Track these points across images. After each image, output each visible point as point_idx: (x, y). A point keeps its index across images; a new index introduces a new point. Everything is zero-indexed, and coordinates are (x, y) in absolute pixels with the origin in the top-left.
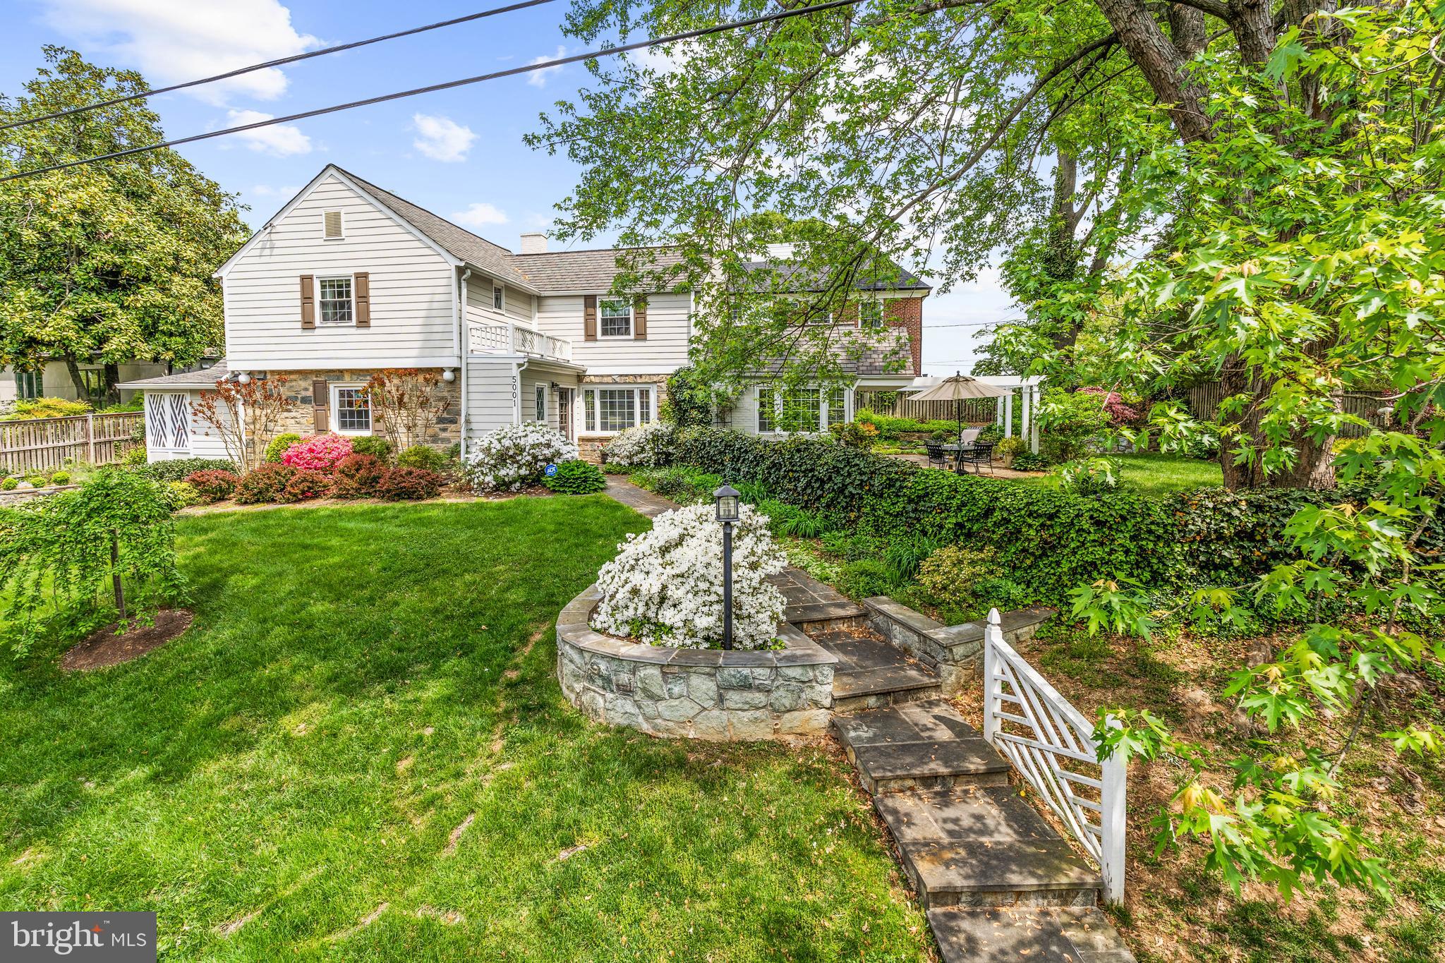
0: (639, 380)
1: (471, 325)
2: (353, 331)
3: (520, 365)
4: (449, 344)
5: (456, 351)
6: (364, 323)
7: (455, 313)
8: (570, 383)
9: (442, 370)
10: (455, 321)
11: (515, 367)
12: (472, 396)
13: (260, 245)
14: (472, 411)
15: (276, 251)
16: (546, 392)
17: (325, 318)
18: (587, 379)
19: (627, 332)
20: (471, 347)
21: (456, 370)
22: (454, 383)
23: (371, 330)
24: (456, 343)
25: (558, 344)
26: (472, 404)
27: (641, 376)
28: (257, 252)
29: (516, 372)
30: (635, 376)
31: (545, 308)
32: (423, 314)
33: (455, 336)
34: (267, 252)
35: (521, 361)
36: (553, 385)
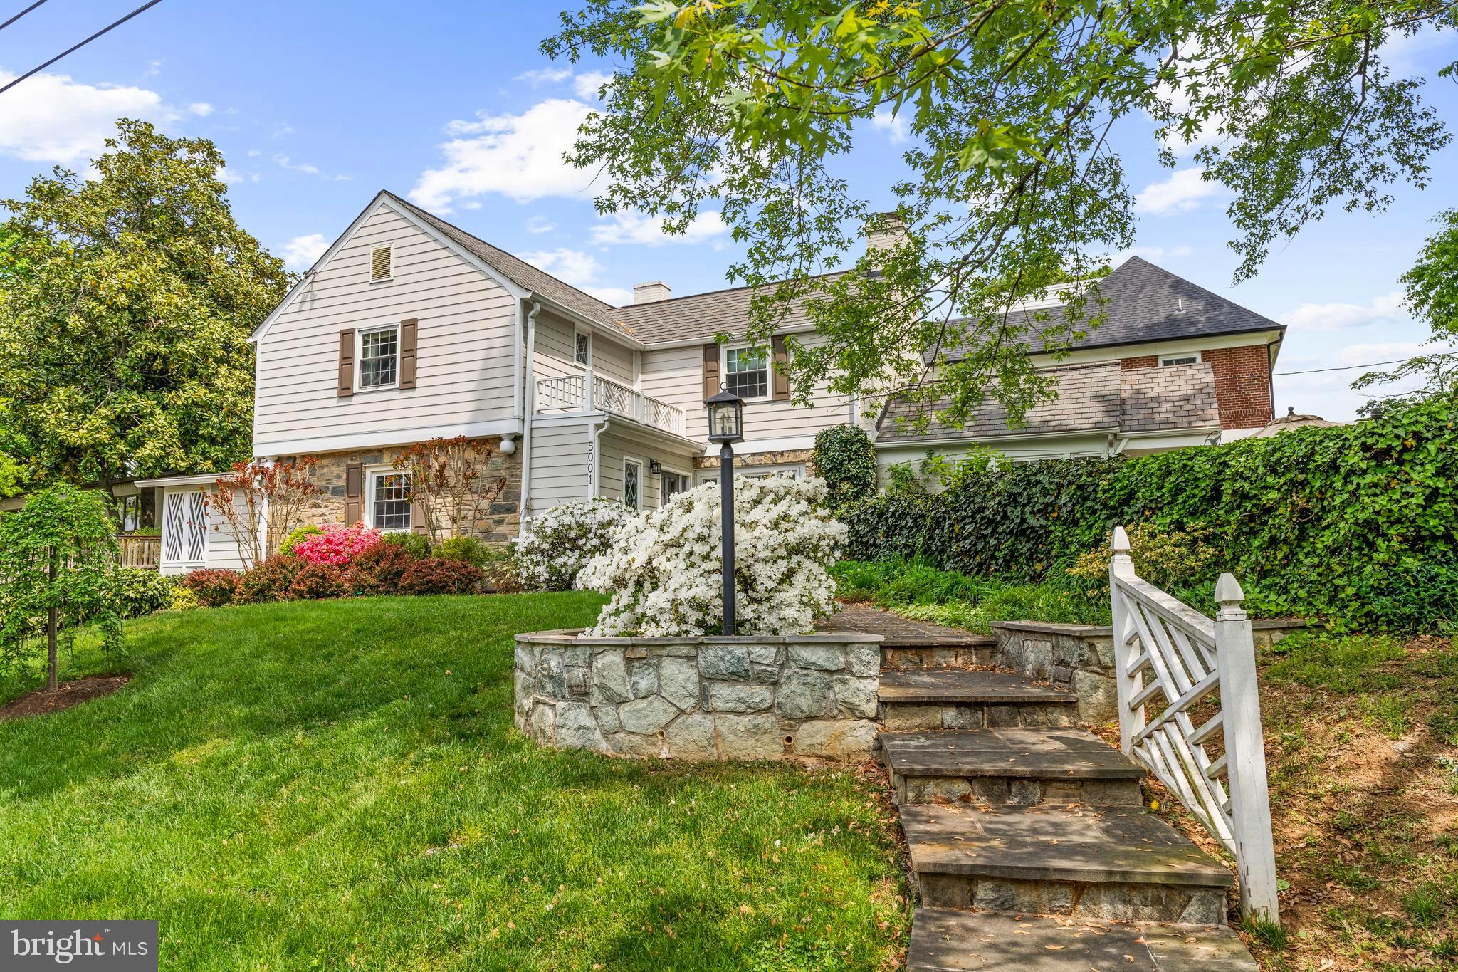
0: (779, 460)
1: (538, 378)
2: (396, 395)
3: (598, 426)
4: (508, 402)
5: (517, 411)
6: (409, 384)
7: (517, 361)
8: (680, 467)
9: (498, 439)
10: (517, 371)
11: (591, 428)
12: (536, 473)
13: (299, 299)
14: (535, 494)
15: (316, 304)
16: (642, 472)
17: (365, 382)
18: (706, 463)
19: (764, 393)
20: (538, 406)
21: (517, 439)
22: (513, 456)
23: (418, 392)
24: (516, 401)
25: (664, 411)
26: (535, 484)
27: (782, 453)
28: (296, 308)
29: (592, 436)
30: (773, 454)
31: (650, 367)
32: (478, 365)
33: (517, 392)
34: (307, 305)
35: (600, 421)
36: (653, 465)
